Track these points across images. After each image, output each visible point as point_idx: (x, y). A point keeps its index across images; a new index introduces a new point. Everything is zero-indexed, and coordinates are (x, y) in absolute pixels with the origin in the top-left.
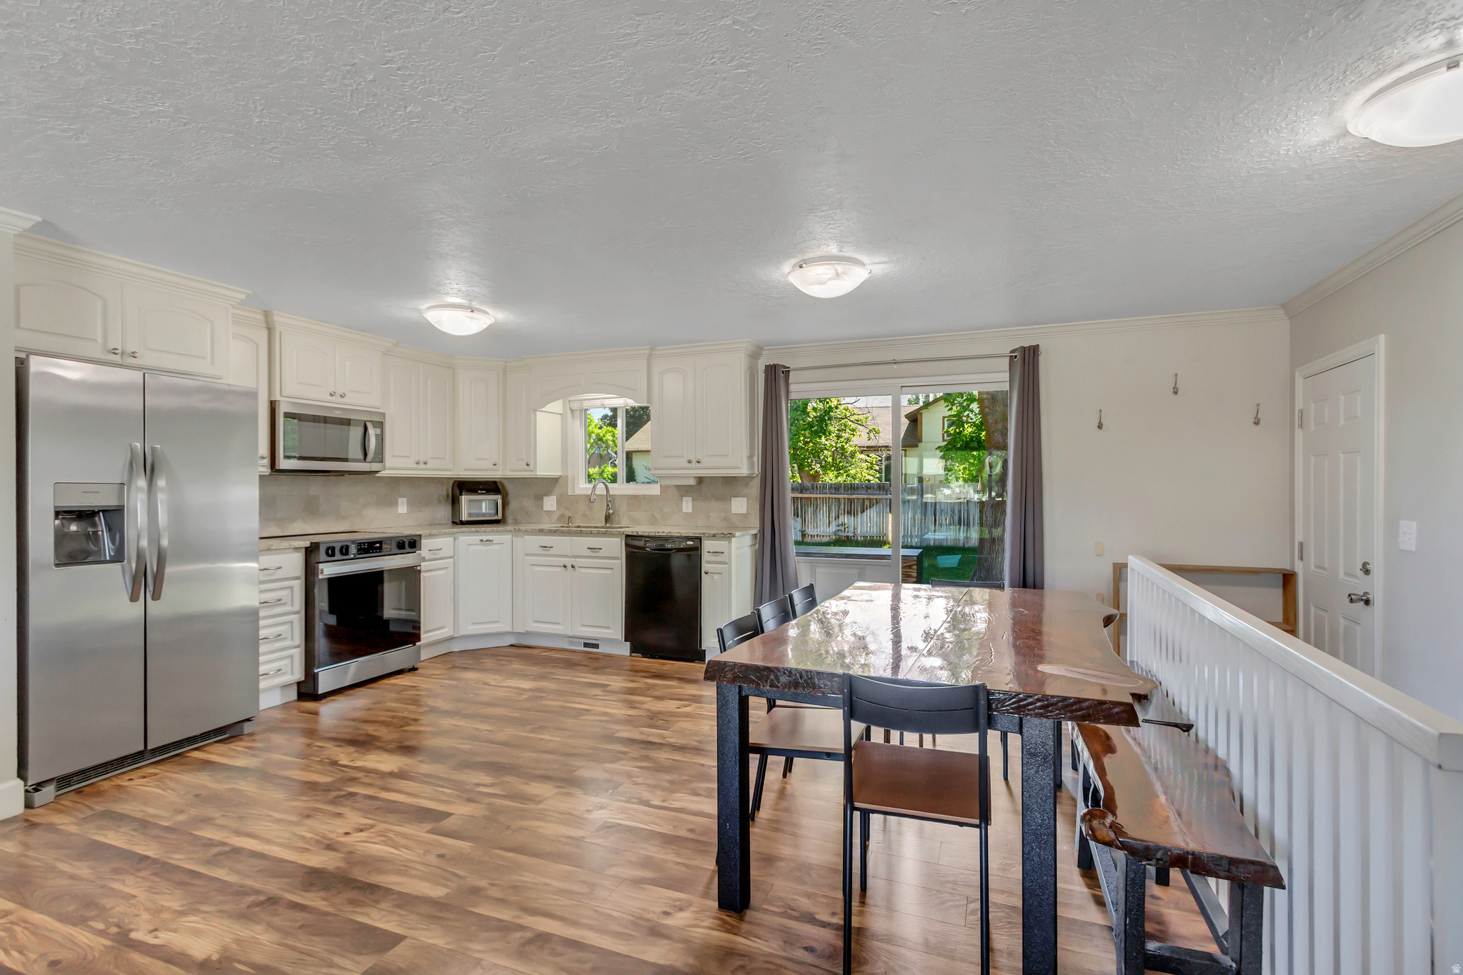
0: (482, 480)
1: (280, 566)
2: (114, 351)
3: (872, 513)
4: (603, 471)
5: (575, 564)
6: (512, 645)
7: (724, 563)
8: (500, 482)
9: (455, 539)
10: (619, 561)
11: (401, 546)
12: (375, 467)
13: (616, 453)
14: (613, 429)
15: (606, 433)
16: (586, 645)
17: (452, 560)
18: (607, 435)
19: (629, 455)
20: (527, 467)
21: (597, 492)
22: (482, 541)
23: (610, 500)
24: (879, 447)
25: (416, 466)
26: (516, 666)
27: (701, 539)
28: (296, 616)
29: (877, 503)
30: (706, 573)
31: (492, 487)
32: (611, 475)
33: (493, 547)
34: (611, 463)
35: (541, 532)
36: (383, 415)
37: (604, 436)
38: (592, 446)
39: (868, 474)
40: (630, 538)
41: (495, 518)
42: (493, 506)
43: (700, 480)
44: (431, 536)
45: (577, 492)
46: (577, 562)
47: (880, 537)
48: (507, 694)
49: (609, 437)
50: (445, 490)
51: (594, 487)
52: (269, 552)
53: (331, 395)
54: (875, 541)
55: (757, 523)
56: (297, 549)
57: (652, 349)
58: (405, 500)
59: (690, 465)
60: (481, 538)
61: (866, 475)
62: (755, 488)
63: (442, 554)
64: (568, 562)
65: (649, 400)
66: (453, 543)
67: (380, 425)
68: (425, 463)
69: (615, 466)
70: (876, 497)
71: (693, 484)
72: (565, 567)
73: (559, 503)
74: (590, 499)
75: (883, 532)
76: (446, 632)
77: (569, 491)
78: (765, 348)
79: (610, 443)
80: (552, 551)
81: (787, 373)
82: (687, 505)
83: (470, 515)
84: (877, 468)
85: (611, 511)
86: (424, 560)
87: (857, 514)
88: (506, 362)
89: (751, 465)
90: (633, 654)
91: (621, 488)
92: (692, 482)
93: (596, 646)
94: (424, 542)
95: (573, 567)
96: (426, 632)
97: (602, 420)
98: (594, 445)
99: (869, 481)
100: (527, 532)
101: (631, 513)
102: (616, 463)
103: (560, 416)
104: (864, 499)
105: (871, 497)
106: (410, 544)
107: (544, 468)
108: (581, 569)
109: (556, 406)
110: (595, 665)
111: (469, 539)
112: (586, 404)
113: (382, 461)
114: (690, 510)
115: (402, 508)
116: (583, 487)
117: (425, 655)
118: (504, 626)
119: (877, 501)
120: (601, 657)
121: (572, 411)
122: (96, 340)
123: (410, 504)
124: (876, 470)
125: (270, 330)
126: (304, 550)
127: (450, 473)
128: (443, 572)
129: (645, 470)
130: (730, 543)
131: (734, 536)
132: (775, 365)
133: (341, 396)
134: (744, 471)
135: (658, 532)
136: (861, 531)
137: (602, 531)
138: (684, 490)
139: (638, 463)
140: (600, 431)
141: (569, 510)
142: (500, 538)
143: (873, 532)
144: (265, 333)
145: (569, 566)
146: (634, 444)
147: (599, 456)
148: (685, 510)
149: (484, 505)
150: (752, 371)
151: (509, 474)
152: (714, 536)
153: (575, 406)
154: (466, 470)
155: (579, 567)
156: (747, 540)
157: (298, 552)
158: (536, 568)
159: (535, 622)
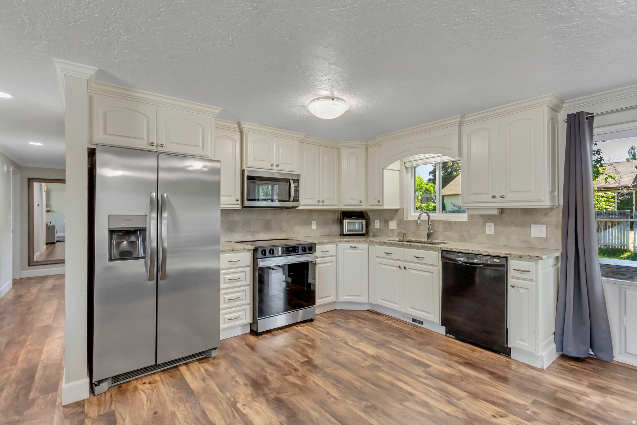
0: (354, 211)
1: (239, 260)
2: (152, 144)
3: (615, 231)
4: (429, 205)
5: (406, 266)
6: (368, 310)
7: (531, 280)
8: (366, 212)
9: (337, 246)
10: (437, 268)
11: (304, 249)
12: (294, 204)
13: (435, 196)
14: (434, 185)
15: (430, 187)
16: (414, 320)
17: (335, 257)
18: (431, 188)
19: (443, 196)
20: (378, 203)
21: (422, 219)
22: (351, 247)
23: (431, 224)
24: (620, 187)
25: (318, 204)
26: (367, 329)
27: (507, 258)
28: (247, 287)
29: (618, 224)
30: (512, 287)
31: (360, 215)
32: (433, 207)
33: (358, 251)
34: (433, 201)
35: (385, 243)
36: (299, 175)
37: (429, 188)
38: (423, 193)
39: (605, 205)
40: (445, 252)
41: (362, 233)
42: (361, 226)
43: (502, 211)
44: (322, 243)
45: (410, 218)
46: (408, 265)
47: (621, 246)
48: (357, 358)
49: (432, 189)
50: (336, 216)
51: (420, 215)
52: (233, 252)
53: (272, 166)
54: (617, 249)
55: (559, 246)
56: (248, 250)
57: (463, 117)
58: (315, 222)
59: (494, 200)
60: (351, 245)
61: (604, 205)
62: (557, 217)
63: (329, 254)
64: (402, 264)
65: (460, 154)
66: (335, 247)
67: (297, 181)
68: (323, 202)
69: (435, 203)
70: (617, 220)
71: (497, 214)
72: (400, 267)
73: (398, 225)
74: (417, 223)
75: (624, 243)
76: (332, 299)
77: (404, 217)
78: (566, 101)
79: (432, 191)
80: (392, 256)
81: (591, 118)
82: (490, 229)
83: (349, 231)
84: (613, 200)
85: (431, 231)
86: (317, 257)
87: (601, 231)
88: (367, 142)
89: (553, 198)
90: (448, 335)
91: (438, 216)
92: (496, 212)
93: (421, 323)
94: (317, 247)
95: (405, 268)
96: (320, 299)
97: (428, 181)
98: (424, 193)
99: (606, 209)
100: (377, 243)
101: (446, 233)
102: (435, 201)
103: (399, 172)
104: (606, 222)
105: (613, 220)
106: (310, 248)
107: (389, 204)
108: (410, 270)
109: (396, 165)
110: (420, 340)
111: (344, 246)
112: (415, 164)
113: (298, 201)
114: (492, 232)
115: (314, 227)
116: (413, 215)
117: (318, 311)
118: (363, 299)
119: (618, 223)
120: (424, 332)
121: (406, 168)
122: (143, 139)
123: (317, 224)
124: (612, 202)
125: (242, 132)
126: (252, 251)
127: (337, 207)
128: (330, 264)
129: (450, 204)
130: (537, 264)
131: (541, 259)
132: (579, 114)
133: (277, 166)
134: (547, 203)
135: (468, 250)
136: (604, 242)
137: (424, 246)
138: (488, 218)
139: (447, 201)
140: (427, 186)
141: (404, 229)
142: (362, 246)
143: (615, 243)
144: (239, 134)
145: (403, 267)
146: (446, 191)
147: (427, 197)
148: (488, 232)
149: (357, 225)
150: (553, 121)
151: (369, 208)
152: (520, 257)
153: (408, 165)
154: (345, 205)
155: (409, 268)
156: (551, 261)
157: (249, 252)
158: (382, 266)
159: (382, 299)
